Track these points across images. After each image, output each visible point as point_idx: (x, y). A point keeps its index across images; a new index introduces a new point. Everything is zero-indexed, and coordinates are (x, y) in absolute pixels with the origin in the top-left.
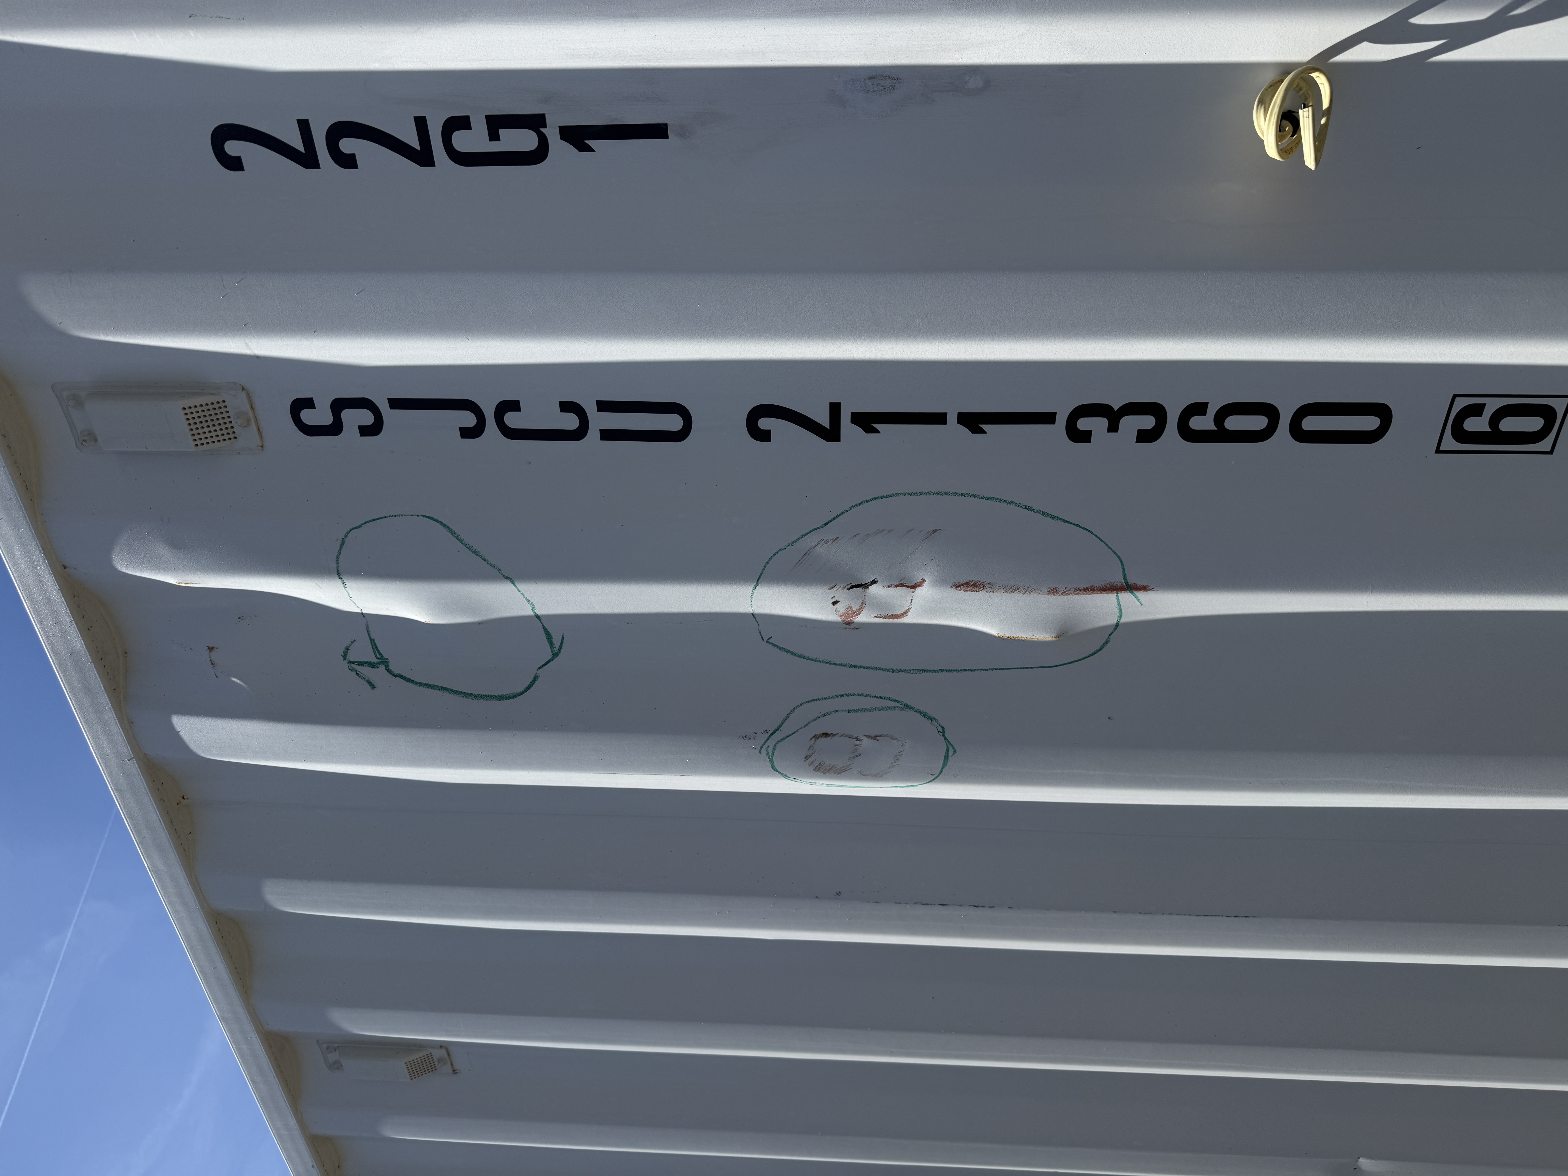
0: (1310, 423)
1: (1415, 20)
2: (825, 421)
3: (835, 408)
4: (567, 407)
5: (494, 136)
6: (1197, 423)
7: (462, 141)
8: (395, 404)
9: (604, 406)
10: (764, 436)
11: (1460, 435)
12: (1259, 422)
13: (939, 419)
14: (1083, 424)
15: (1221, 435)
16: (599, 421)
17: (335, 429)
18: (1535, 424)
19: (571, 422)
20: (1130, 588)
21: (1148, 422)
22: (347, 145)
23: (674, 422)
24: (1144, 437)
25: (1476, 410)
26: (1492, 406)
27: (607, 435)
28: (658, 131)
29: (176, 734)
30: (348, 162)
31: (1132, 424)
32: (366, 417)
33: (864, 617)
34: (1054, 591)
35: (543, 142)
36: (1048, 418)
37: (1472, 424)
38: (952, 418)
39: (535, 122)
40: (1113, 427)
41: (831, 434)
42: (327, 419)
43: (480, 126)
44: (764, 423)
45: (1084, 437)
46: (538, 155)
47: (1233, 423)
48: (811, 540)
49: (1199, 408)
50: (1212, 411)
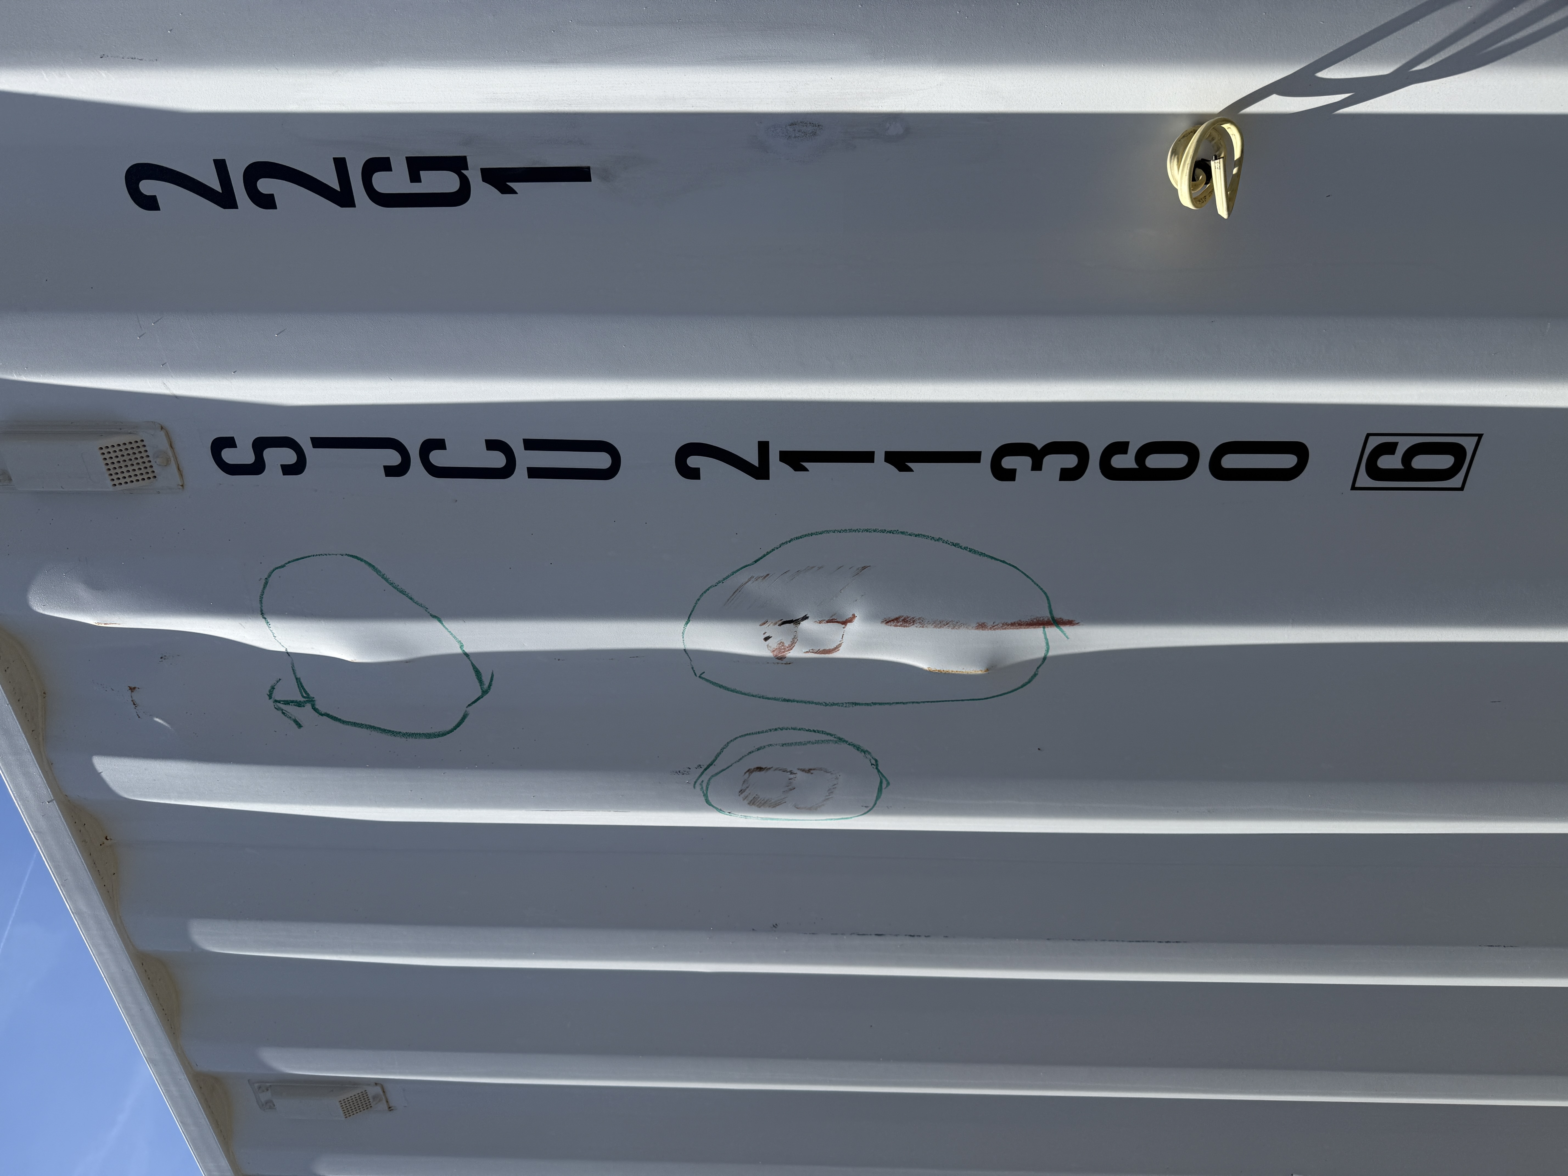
0: (1230, 461)
1: (1322, 74)
2: (753, 458)
3: (764, 447)
4: (493, 445)
5: (415, 178)
6: (1119, 462)
7: (382, 182)
8: (319, 443)
9: (531, 445)
10: (693, 474)
11: (1375, 472)
12: (1179, 461)
13: (867, 457)
14: (1008, 462)
15: (1141, 473)
16: (526, 459)
17: (257, 467)
18: (1445, 461)
19: (498, 460)
20: (1057, 622)
21: (1070, 461)
22: (265, 185)
23: (602, 461)
24: (1067, 475)
25: (1389, 449)
26: (1404, 444)
27: (534, 473)
28: (581, 174)
29: (98, 775)
30: (267, 202)
31: (1055, 463)
32: (289, 456)
33: (796, 653)
34: (982, 626)
35: (465, 183)
36: (974, 457)
37: (1386, 462)
38: (879, 457)
39: (457, 164)
40: (1037, 466)
41: (761, 472)
42: (249, 458)
43: (400, 168)
44: (693, 461)
45: (1008, 475)
46: (460, 197)
47: (1154, 461)
48: (742, 577)
49: (1121, 447)
50: (1133, 450)
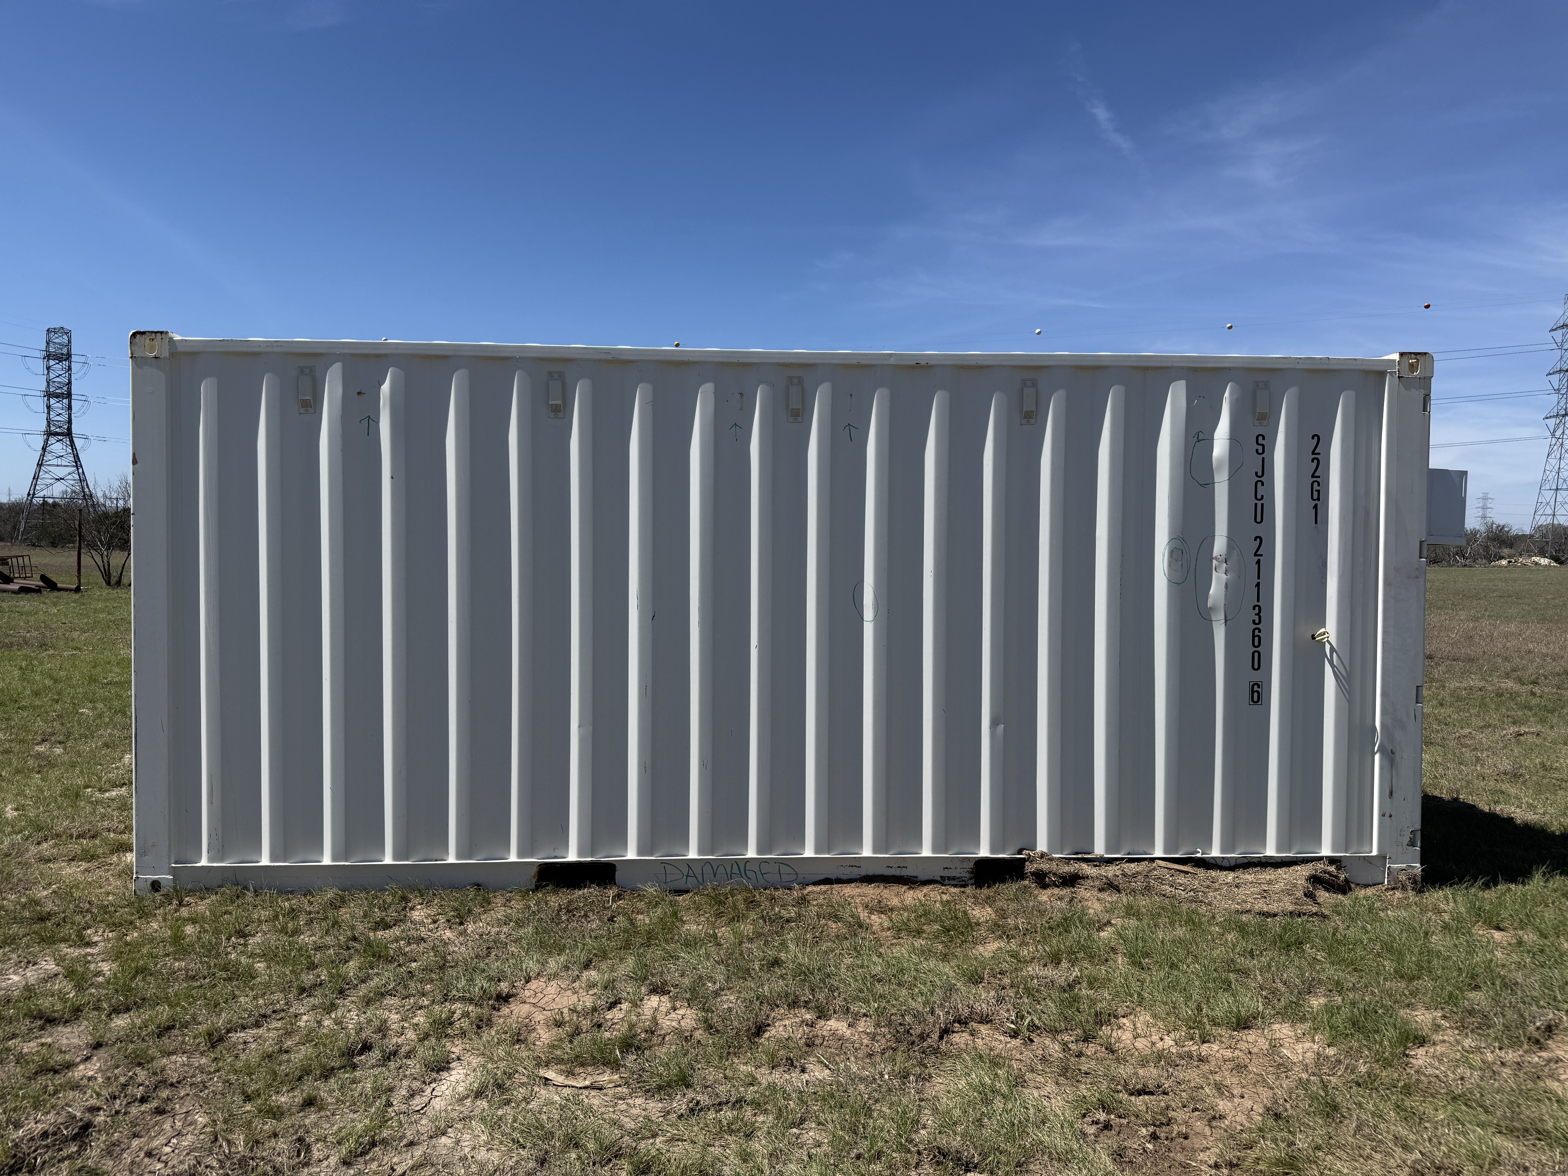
0: (1256, 655)
1: (1334, 653)
3: (1261, 555)
4: (1262, 496)
5: (1316, 491)
6: (1257, 631)
7: (1315, 484)
8: (1263, 459)
9: (1262, 505)
10: (1255, 539)
12: (1256, 644)
13: (1259, 578)
14: (1257, 608)
15: (1254, 637)
16: (1259, 503)
17: (1258, 444)
19: (1259, 497)
20: (1226, 622)
21: (1257, 621)
22: (1315, 461)
23: (1259, 519)
24: (1254, 622)
27: (1256, 504)
28: (1316, 523)
29: (1180, 380)
32: (1260, 451)
33: (1215, 562)
34: (1225, 605)
35: (1315, 500)
36: (1258, 601)
38: (1259, 581)
39: (1318, 499)
40: (1256, 614)
41: (1256, 555)
42: (1260, 442)
43: (1318, 488)
44: (1258, 540)
45: (1254, 608)
47: (1256, 639)
48: (1237, 549)
49: (1260, 631)
50: (1259, 634)
